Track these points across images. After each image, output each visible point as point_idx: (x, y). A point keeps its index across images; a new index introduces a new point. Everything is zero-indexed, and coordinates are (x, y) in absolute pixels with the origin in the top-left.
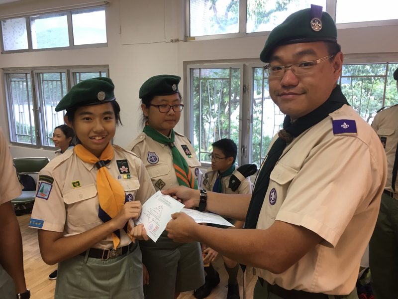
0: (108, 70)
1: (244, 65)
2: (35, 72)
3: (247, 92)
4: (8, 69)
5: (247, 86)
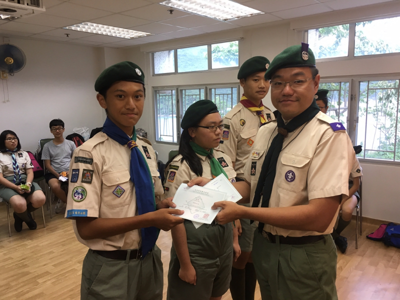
1: (352, 80)
2: (179, 89)
3: (354, 100)
4: (157, 87)
5: (354, 95)
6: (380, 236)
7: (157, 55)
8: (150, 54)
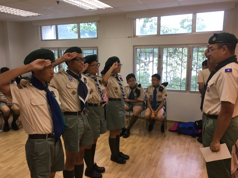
0: (98, 49)
1: (159, 47)
2: (60, 50)
5: (160, 55)
6: (175, 129)
7: (43, 28)
8: (39, 27)
